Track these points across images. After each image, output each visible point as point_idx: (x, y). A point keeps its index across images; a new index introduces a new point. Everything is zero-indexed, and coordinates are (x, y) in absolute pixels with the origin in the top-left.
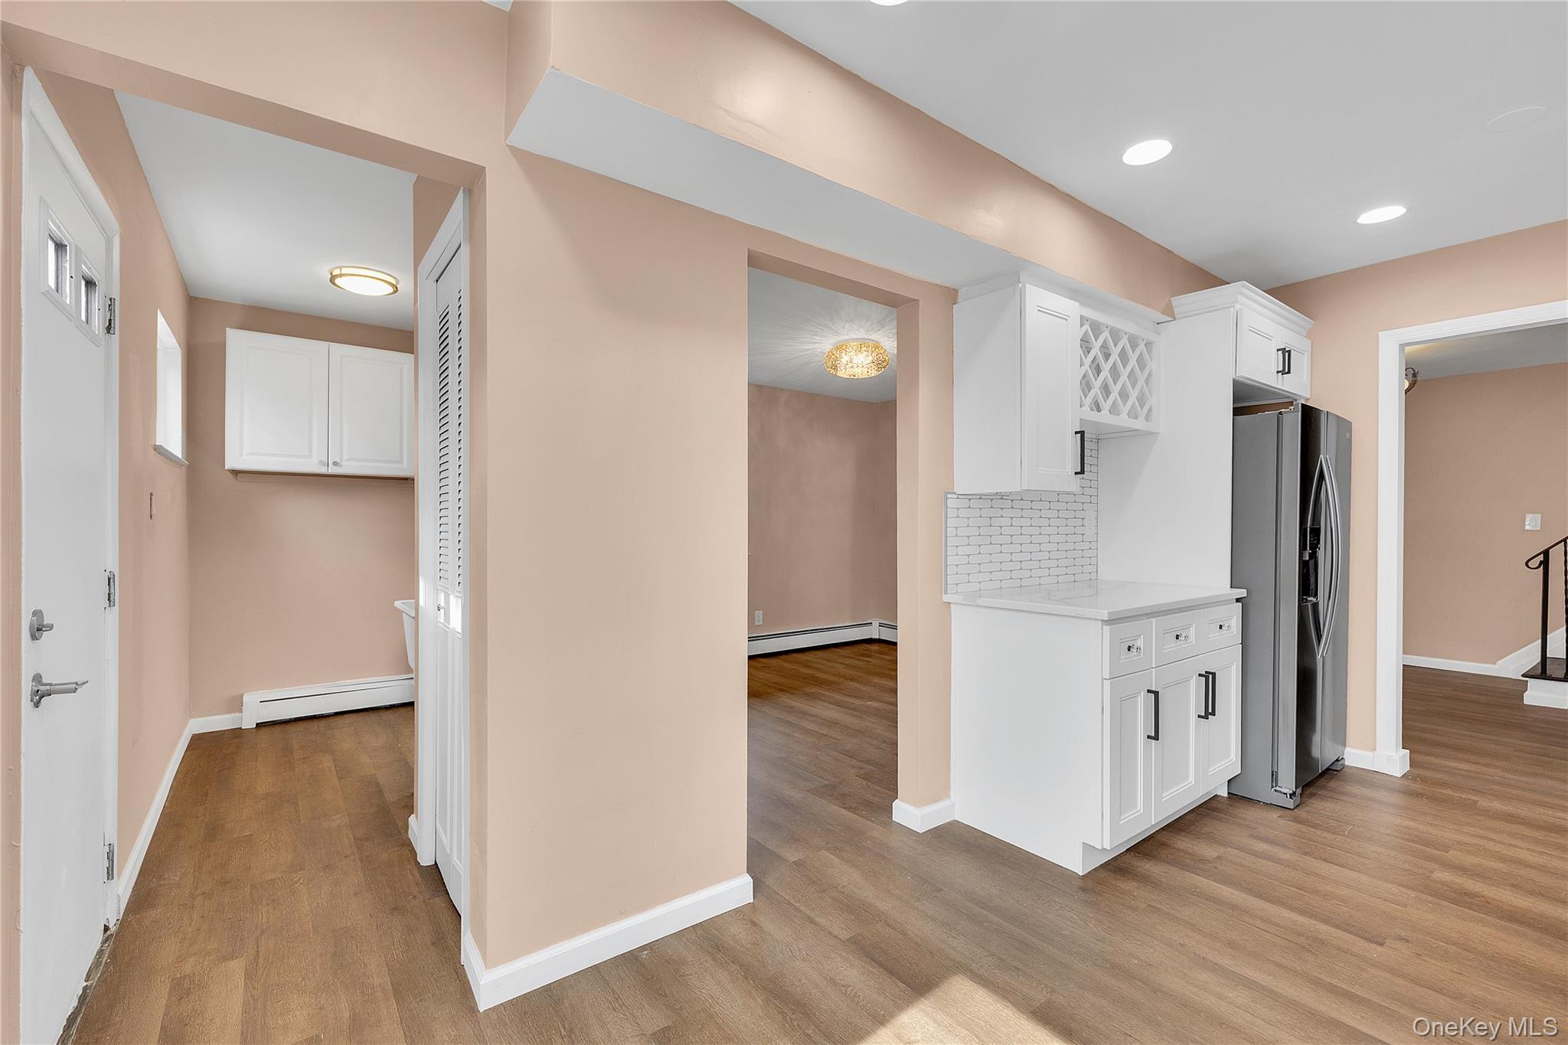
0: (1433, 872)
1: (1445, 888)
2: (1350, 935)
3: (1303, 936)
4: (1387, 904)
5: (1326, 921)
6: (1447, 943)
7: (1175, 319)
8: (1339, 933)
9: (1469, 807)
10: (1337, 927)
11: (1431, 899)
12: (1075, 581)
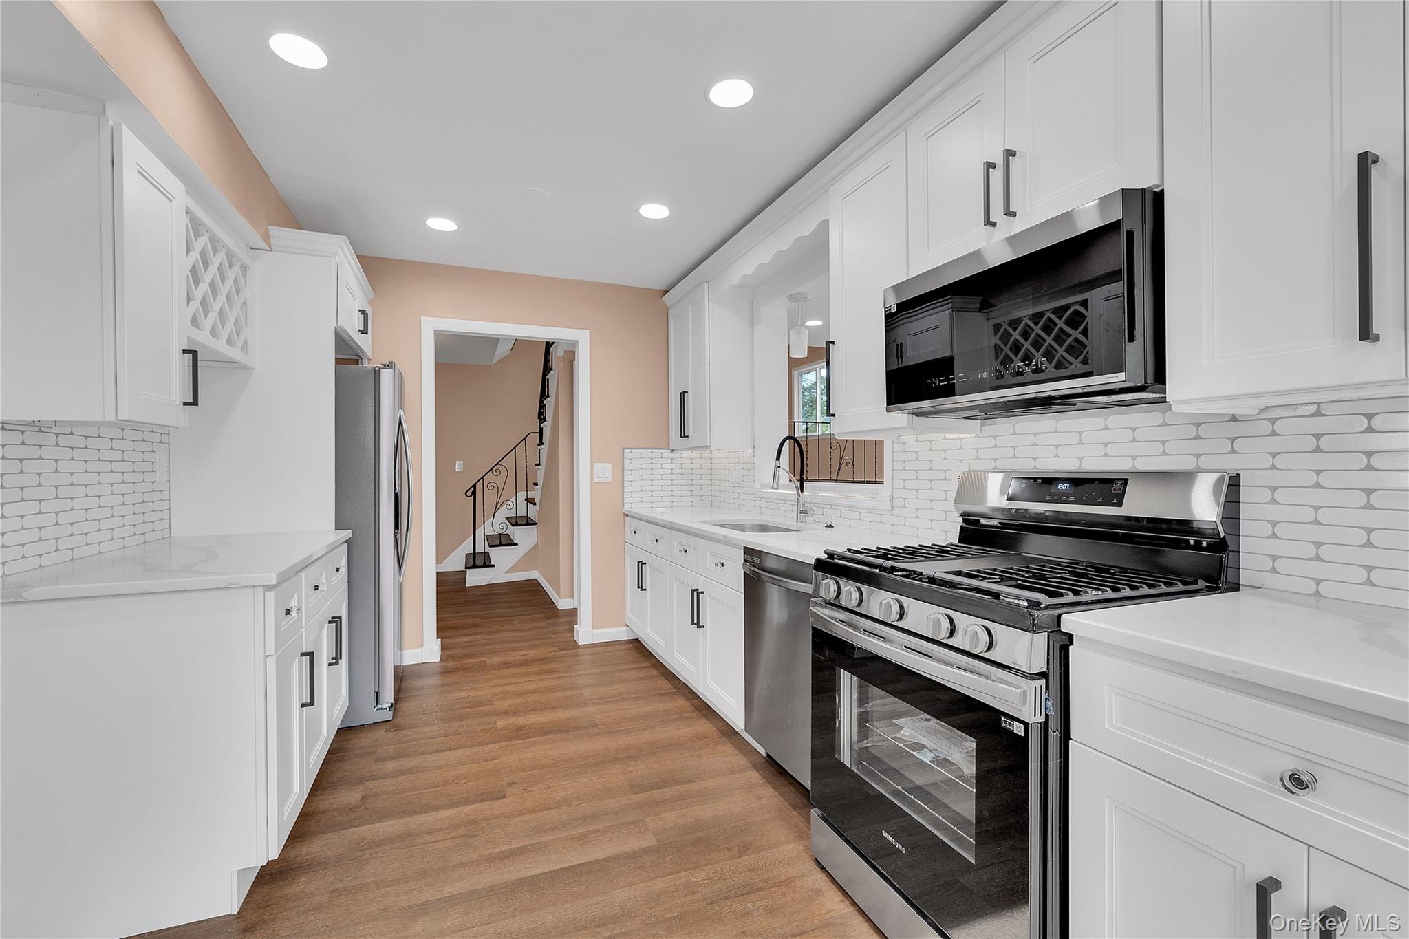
0: (496, 724)
1: (508, 731)
2: (486, 803)
3: (461, 826)
4: (489, 763)
5: (466, 802)
6: (531, 770)
7: (271, 251)
8: (479, 806)
9: (484, 667)
10: (475, 802)
11: (506, 743)
12: (145, 542)
